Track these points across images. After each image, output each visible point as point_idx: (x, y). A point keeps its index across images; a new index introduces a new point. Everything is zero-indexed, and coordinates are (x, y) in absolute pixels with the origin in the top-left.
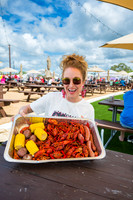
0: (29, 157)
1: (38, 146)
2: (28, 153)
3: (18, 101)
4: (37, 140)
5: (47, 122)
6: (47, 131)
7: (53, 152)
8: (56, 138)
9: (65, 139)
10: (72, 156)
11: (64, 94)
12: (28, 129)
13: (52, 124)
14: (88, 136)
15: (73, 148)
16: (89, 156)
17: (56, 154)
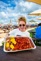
0: (12, 50)
1: (14, 46)
2: (11, 49)
3: (2, 33)
4: (13, 44)
5: (16, 38)
6: (16, 41)
7: (19, 48)
8: (19, 43)
9: (23, 43)
10: (26, 49)
11: (20, 29)
12: (10, 41)
13: (17, 39)
14: (29, 42)
15: (26, 46)
16: (31, 48)
17: (20, 48)
